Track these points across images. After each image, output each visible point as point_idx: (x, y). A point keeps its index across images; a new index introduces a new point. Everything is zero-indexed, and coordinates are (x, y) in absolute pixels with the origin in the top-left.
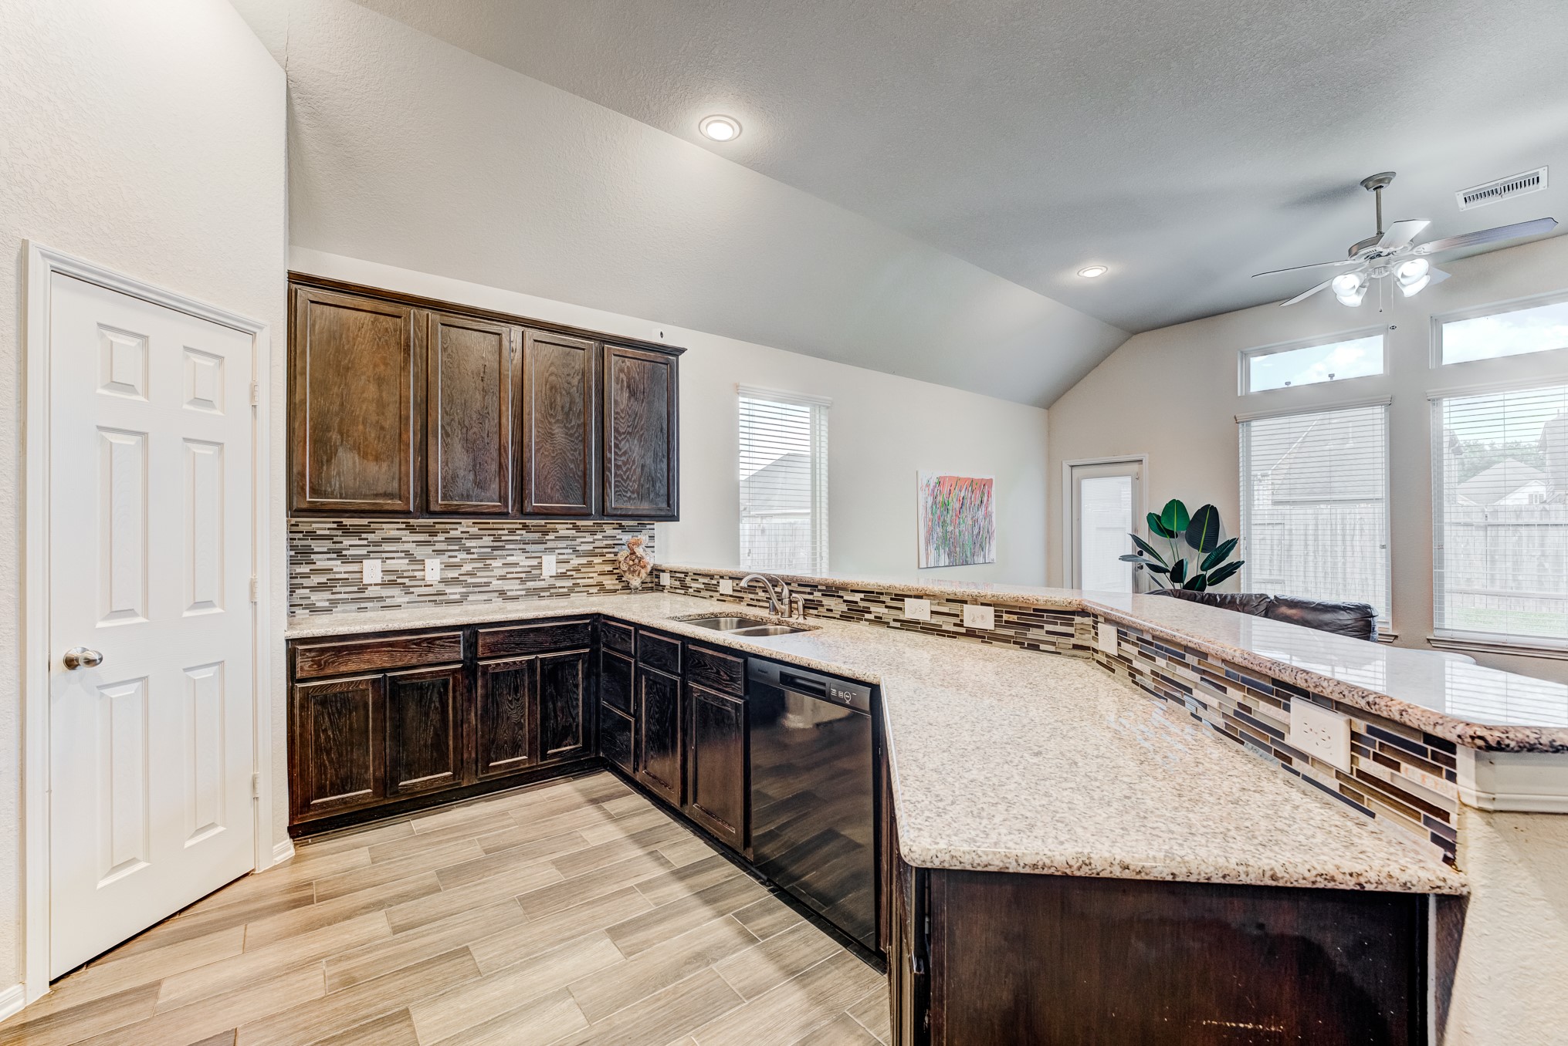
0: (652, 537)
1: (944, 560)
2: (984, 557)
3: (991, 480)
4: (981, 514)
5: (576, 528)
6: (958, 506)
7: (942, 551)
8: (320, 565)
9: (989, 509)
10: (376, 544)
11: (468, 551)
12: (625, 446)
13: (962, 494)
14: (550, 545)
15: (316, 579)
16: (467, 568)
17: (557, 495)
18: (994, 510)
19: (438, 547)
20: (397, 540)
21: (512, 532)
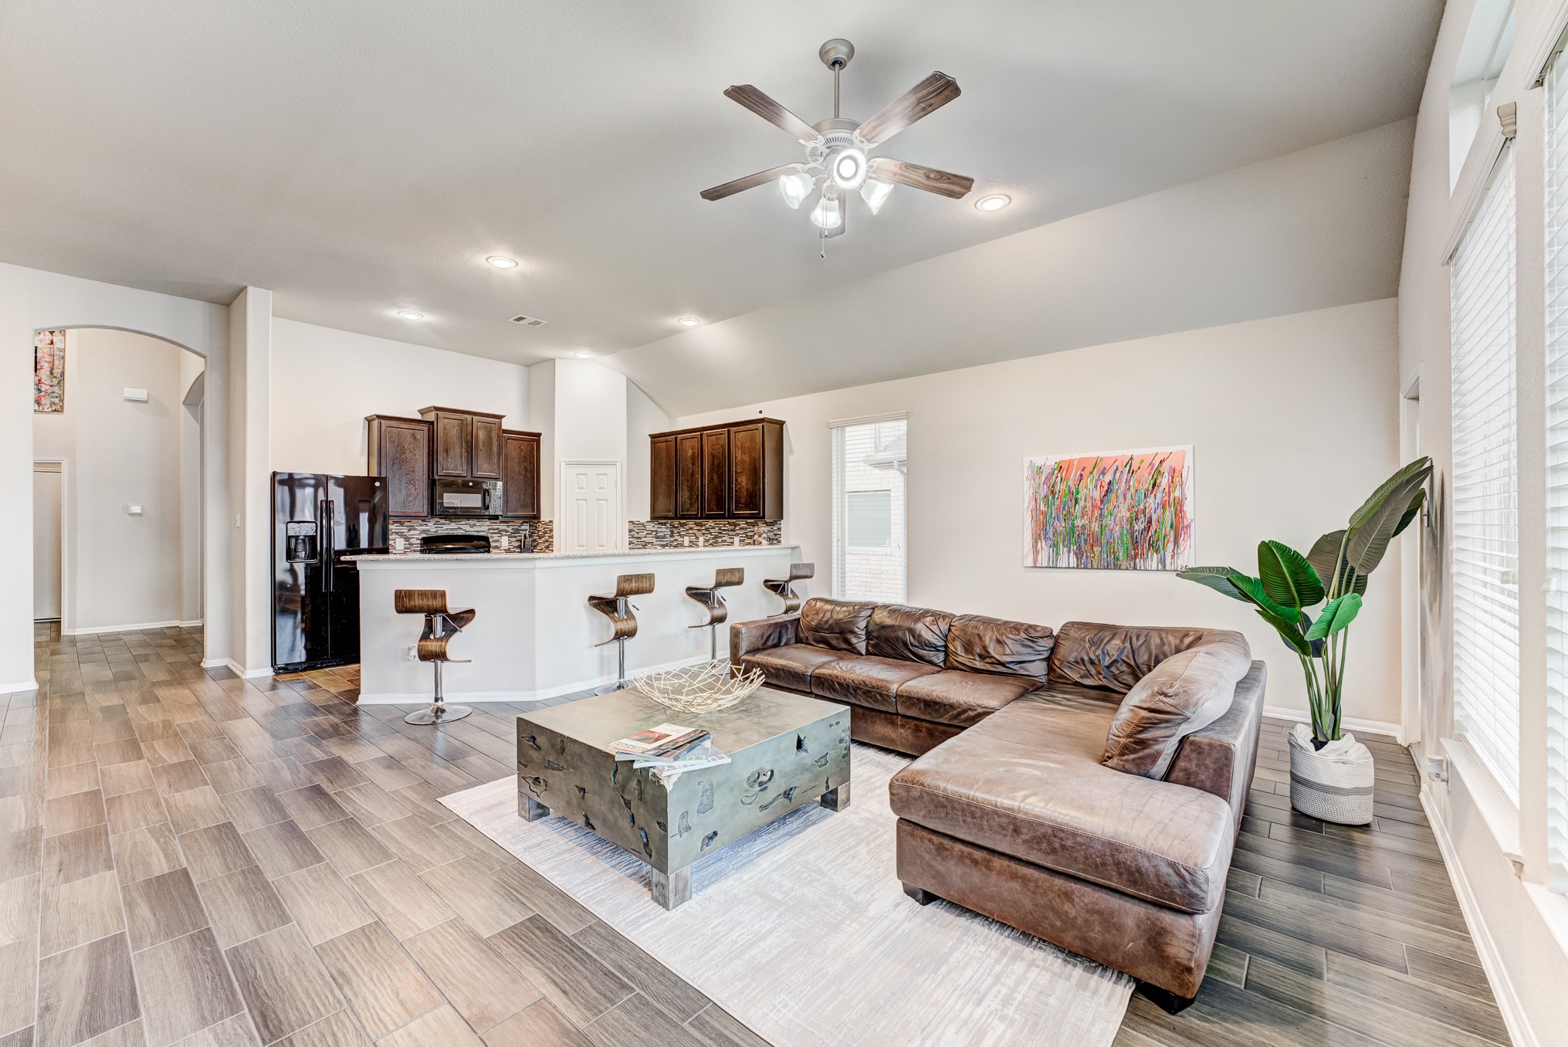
0: (779, 529)
1: (1068, 558)
2: (1163, 561)
3: (1183, 454)
4: (1152, 503)
5: (747, 523)
6: (1097, 494)
7: (1062, 549)
8: (676, 538)
9: (1177, 494)
10: (687, 530)
11: (711, 533)
12: (739, 479)
13: (1108, 478)
14: (737, 532)
15: (675, 543)
16: (711, 542)
17: (715, 508)
18: (1189, 493)
19: (704, 532)
20: (691, 529)
21: (724, 525)
